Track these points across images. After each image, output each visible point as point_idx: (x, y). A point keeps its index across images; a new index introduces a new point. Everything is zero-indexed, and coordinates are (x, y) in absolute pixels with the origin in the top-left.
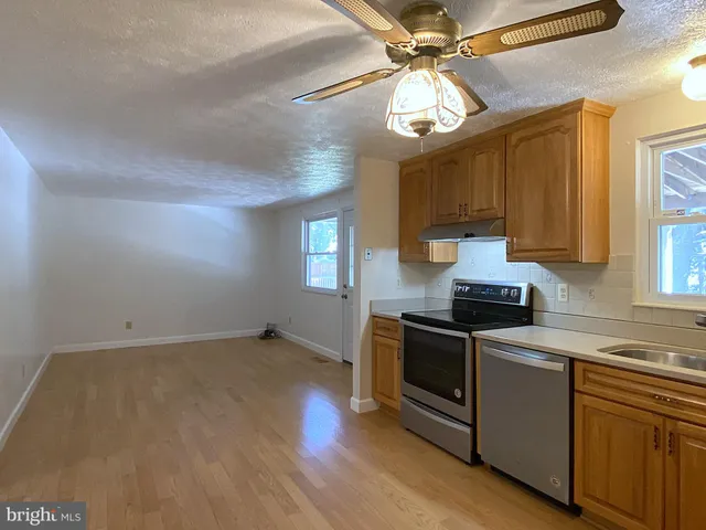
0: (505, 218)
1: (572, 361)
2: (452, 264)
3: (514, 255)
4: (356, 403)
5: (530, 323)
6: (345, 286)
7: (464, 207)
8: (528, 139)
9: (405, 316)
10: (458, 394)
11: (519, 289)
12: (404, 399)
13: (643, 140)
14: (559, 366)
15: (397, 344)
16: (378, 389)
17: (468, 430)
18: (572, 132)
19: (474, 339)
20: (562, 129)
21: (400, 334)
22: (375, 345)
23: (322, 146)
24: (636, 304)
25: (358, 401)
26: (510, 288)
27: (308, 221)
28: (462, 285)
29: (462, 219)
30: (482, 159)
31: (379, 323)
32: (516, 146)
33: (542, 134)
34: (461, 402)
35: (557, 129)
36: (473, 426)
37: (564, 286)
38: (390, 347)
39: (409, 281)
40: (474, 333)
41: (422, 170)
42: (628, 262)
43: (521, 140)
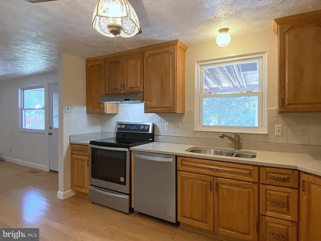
0: (143, 92)
1: (176, 156)
2: (116, 114)
3: (148, 110)
4: (61, 195)
5: (153, 141)
6: (50, 128)
7: (123, 86)
8: (154, 55)
9: (92, 143)
10: (122, 179)
11: (149, 126)
12: (91, 187)
13: (198, 62)
14: (171, 160)
15: (87, 158)
16: (75, 184)
17: (127, 197)
18: (173, 54)
19: (131, 151)
20: (169, 53)
21: (89, 153)
22: (73, 160)
23: (36, 41)
24: (196, 130)
25: (62, 193)
26: (145, 125)
27: (23, 90)
28: (121, 125)
29: (122, 92)
30: (132, 62)
31: (75, 148)
32: (149, 58)
33: (159, 54)
34: (124, 183)
35: (167, 52)
36: (130, 195)
37: (167, 123)
38: (83, 160)
39: (92, 123)
40: (131, 148)
41: (99, 65)
42: (192, 113)
43: (150, 56)
